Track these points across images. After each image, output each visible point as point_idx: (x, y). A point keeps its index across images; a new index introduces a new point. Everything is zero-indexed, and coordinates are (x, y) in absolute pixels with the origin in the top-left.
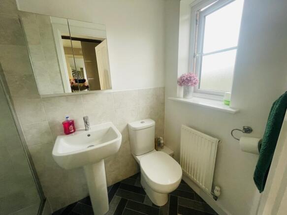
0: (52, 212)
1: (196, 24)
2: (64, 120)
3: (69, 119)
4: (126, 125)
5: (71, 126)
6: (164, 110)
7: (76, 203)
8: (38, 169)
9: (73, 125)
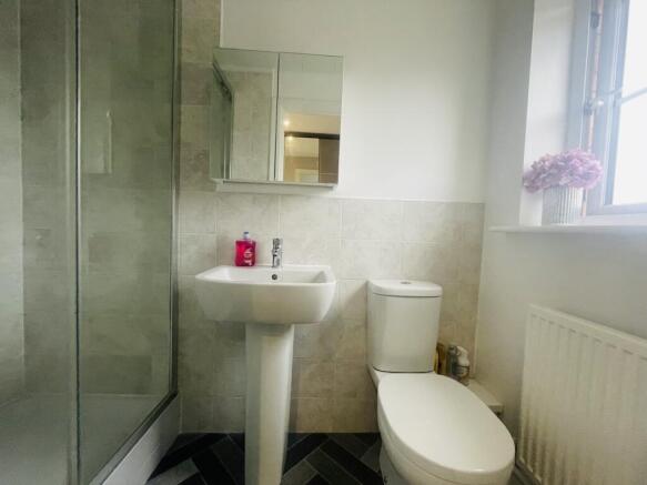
0: (180, 432)
1: (595, 25)
2: (240, 238)
3: (248, 236)
4: (361, 283)
5: (248, 251)
6: (477, 269)
7: (224, 435)
8: (182, 325)
9: (253, 251)
